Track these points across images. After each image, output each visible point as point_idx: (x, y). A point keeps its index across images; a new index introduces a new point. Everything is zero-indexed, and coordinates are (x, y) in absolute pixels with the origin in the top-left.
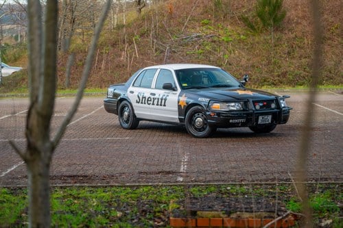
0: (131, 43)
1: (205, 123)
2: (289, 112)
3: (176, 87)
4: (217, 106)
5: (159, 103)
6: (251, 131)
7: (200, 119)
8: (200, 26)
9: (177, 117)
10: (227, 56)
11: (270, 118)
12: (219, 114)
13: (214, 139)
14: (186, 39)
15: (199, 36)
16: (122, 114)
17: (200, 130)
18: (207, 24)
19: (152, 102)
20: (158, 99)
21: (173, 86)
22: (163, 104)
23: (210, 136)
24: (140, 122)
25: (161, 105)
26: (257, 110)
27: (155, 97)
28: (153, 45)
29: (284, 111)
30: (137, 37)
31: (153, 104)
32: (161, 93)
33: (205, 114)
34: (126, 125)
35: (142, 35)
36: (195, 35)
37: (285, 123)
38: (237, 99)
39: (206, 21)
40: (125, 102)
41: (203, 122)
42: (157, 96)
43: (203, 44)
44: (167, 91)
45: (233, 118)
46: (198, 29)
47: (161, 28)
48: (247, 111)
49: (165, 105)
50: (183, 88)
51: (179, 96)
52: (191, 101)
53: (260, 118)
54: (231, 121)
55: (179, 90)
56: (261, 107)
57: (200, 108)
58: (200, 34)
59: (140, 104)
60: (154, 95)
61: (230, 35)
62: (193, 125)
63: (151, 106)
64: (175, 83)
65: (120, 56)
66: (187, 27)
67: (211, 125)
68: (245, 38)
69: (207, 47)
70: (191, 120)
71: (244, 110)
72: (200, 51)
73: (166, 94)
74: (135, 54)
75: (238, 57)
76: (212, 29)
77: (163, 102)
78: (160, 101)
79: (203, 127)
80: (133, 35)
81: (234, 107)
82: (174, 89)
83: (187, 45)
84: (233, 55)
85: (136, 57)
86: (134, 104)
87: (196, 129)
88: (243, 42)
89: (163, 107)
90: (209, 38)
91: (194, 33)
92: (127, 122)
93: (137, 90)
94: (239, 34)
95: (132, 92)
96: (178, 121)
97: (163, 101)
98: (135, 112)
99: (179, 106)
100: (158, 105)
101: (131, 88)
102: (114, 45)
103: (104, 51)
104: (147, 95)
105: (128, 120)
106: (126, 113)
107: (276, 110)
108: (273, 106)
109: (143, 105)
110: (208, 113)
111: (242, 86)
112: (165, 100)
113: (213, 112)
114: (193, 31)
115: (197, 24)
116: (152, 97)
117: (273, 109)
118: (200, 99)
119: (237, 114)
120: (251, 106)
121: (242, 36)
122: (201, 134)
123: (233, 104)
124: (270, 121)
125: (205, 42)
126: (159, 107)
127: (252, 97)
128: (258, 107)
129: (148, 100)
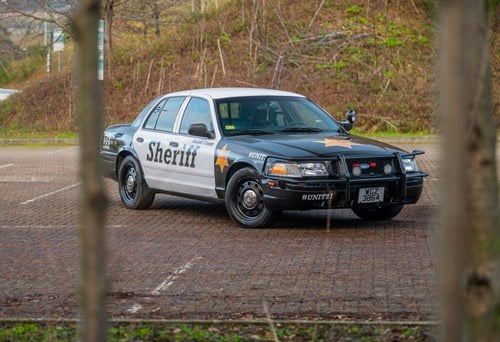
0: (213, 46)
1: (260, 200)
2: (421, 182)
3: (213, 132)
4: (281, 169)
5: (184, 162)
6: (357, 217)
7: (251, 194)
8: (343, 18)
9: (213, 187)
10: (390, 74)
11: (381, 191)
12: (282, 183)
13: (274, 231)
14: (316, 41)
15: (340, 37)
16: (124, 181)
17: (251, 213)
18: (356, 14)
19: (171, 160)
20: (183, 153)
21: (209, 129)
22: (190, 162)
23: (268, 224)
24: (157, 195)
25: (187, 165)
26: (355, 177)
27: (177, 149)
28: (253, 51)
29: (410, 179)
30: (226, 37)
31: (174, 163)
32: (186, 142)
33: (260, 183)
34: (130, 202)
35: (235, 34)
36: (333, 34)
37: (414, 202)
38: (319, 156)
39: (354, 8)
40: (129, 158)
41: (258, 197)
42: (180, 148)
43: (346, 51)
44: (198, 139)
45: (309, 191)
46: (340, 23)
47: (271, 20)
48: (336, 178)
49: (193, 166)
50: (225, 133)
51: (217, 148)
52: (237, 158)
53: (362, 192)
54: (304, 197)
55: (218, 136)
56: (363, 171)
57: (251, 171)
58: (342, 33)
59: (153, 163)
60: (176, 145)
61: (399, 35)
62: (240, 204)
63: (170, 166)
64: (212, 124)
65: (193, 71)
66: (319, 19)
67: (270, 204)
68: (425, 39)
69: (354, 57)
70: (237, 193)
71: (330, 177)
72: (341, 64)
73: (196, 145)
74: (220, 67)
75: (411, 75)
76: (366, 22)
77: (189, 159)
78: (185, 156)
79: (257, 209)
80: (219, 33)
81: (312, 170)
82: (209, 135)
83: (318, 52)
84: (401, 72)
85: (221, 74)
86: (144, 162)
87: (244, 211)
88: (422, 48)
89: (189, 169)
90: (358, 40)
91: (331, 31)
92: (132, 194)
93: (149, 136)
94: (416, 33)
95: (140, 140)
96: (214, 195)
97: (191, 157)
98: (146, 177)
99: (217, 167)
100: (181, 164)
101: (140, 133)
102: (183, 51)
103: (162, 62)
104: (165, 146)
105: (134, 191)
106: (131, 179)
107: (394, 177)
108: (388, 169)
109: (158, 164)
110: (264, 182)
111: (344, 131)
112: (194, 154)
113: (274, 179)
114: (330, 26)
115: (338, 13)
116: (173, 149)
117: (388, 175)
118: (251, 154)
119: (318, 184)
120: (343, 169)
121: (420, 37)
122: (253, 220)
123: (310, 165)
124: (381, 199)
125: (352, 47)
126: (184, 168)
127: (347, 153)
128: (357, 171)
129: (166, 156)
